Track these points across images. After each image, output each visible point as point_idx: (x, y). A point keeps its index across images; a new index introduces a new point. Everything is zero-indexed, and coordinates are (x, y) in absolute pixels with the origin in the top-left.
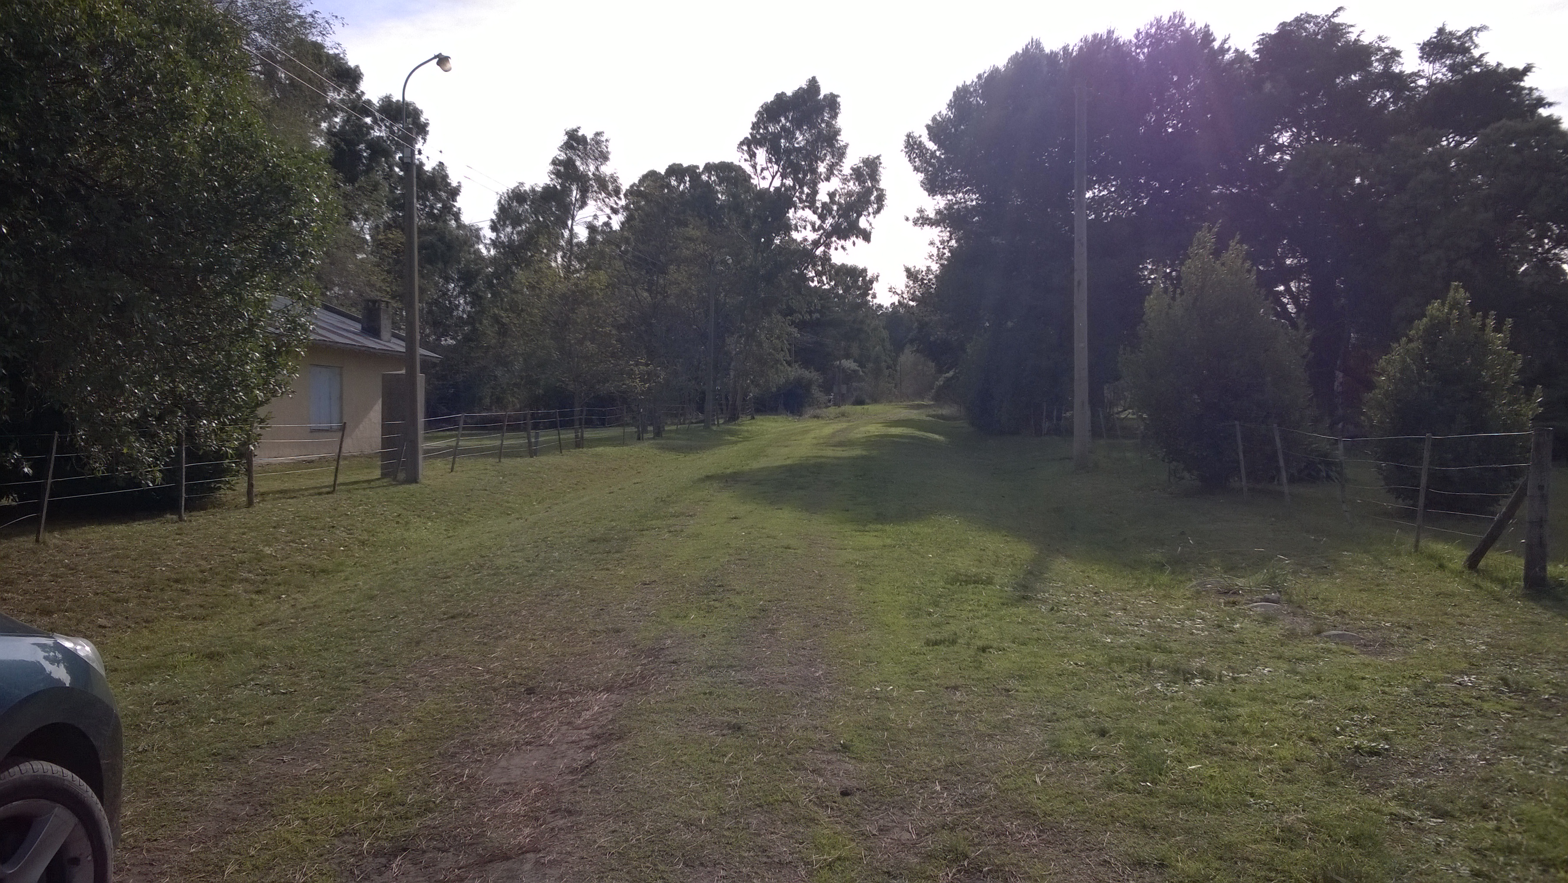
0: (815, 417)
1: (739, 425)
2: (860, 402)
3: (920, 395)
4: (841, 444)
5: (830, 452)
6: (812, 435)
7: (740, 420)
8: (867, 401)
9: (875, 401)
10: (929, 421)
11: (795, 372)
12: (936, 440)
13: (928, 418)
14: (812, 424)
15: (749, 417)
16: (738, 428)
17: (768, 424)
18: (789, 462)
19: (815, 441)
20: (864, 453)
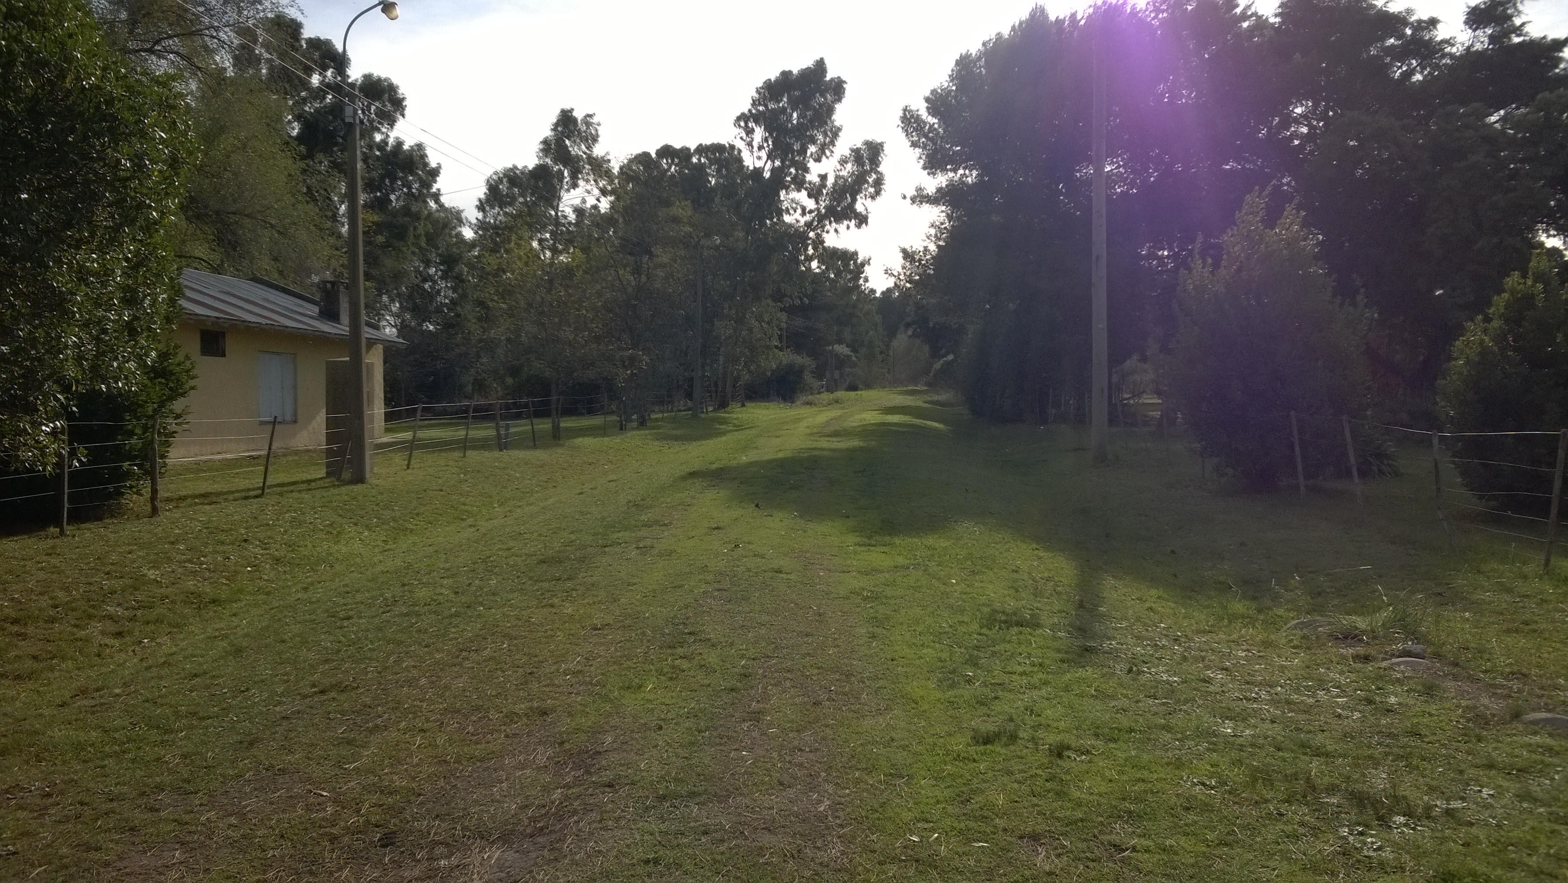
0: (807, 403)
1: (729, 413)
2: (853, 388)
3: (914, 380)
4: (836, 434)
5: (824, 443)
6: (805, 423)
7: (730, 407)
8: (861, 386)
9: (868, 386)
10: (926, 408)
11: (787, 357)
12: (936, 429)
13: (927, 405)
14: (805, 411)
15: (740, 404)
16: (727, 415)
17: (758, 411)
18: (780, 455)
19: (809, 431)
20: (862, 444)
